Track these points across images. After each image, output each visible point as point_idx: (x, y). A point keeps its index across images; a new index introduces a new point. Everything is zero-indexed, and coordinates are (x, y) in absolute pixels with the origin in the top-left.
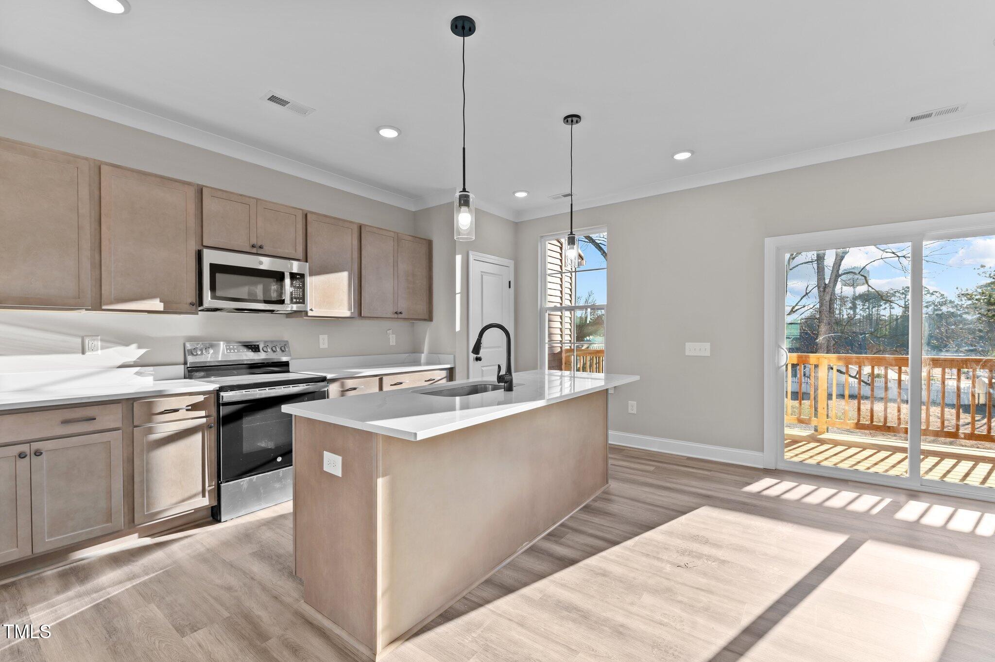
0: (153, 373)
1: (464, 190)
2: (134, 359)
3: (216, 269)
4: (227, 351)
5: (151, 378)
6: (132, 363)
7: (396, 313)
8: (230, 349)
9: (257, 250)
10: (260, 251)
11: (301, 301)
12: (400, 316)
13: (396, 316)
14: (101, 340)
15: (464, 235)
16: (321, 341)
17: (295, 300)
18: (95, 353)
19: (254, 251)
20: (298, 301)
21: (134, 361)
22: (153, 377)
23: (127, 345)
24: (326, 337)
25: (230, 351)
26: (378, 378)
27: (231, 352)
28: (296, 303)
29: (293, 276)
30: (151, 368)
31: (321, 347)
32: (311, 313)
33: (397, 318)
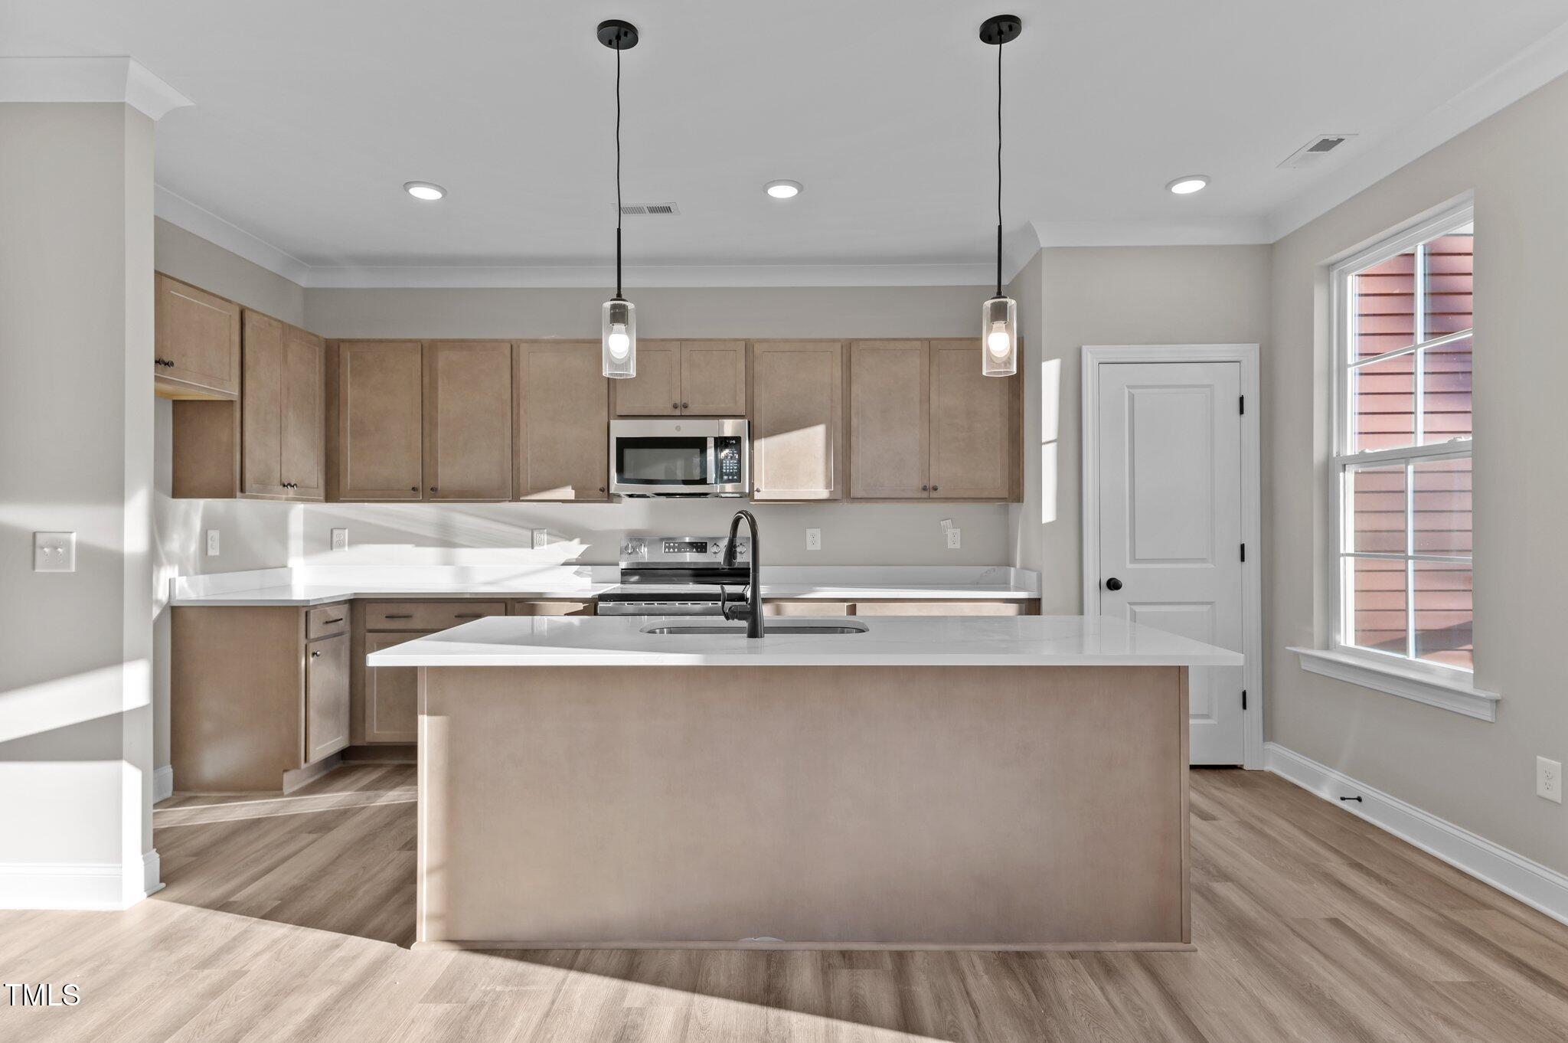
0: (591, 573)
2: (576, 557)
3: (624, 444)
4: (665, 549)
5: (589, 580)
6: (574, 561)
7: (925, 489)
8: (669, 548)
9: (681, 412)
10: (686, 412)
11: (735, 477)
12: (934, 494)
13: (925, 495)
14: (548, 534)
16: (809, 539)
17: (725, 477)
18: (542, 547)
19: (677, 412)
20: (730, 478)
21: (576, 559)
22: (590, 579)
23: (571, 540)
24: (817, 532)
25: (669, 550)
26: (846, 604)
27: (669, 552)
28: (729, 481)
29: (722, 442)
30: (589, 568)
31: (808, 549)
32: (757, 496)
33: (929, 499)
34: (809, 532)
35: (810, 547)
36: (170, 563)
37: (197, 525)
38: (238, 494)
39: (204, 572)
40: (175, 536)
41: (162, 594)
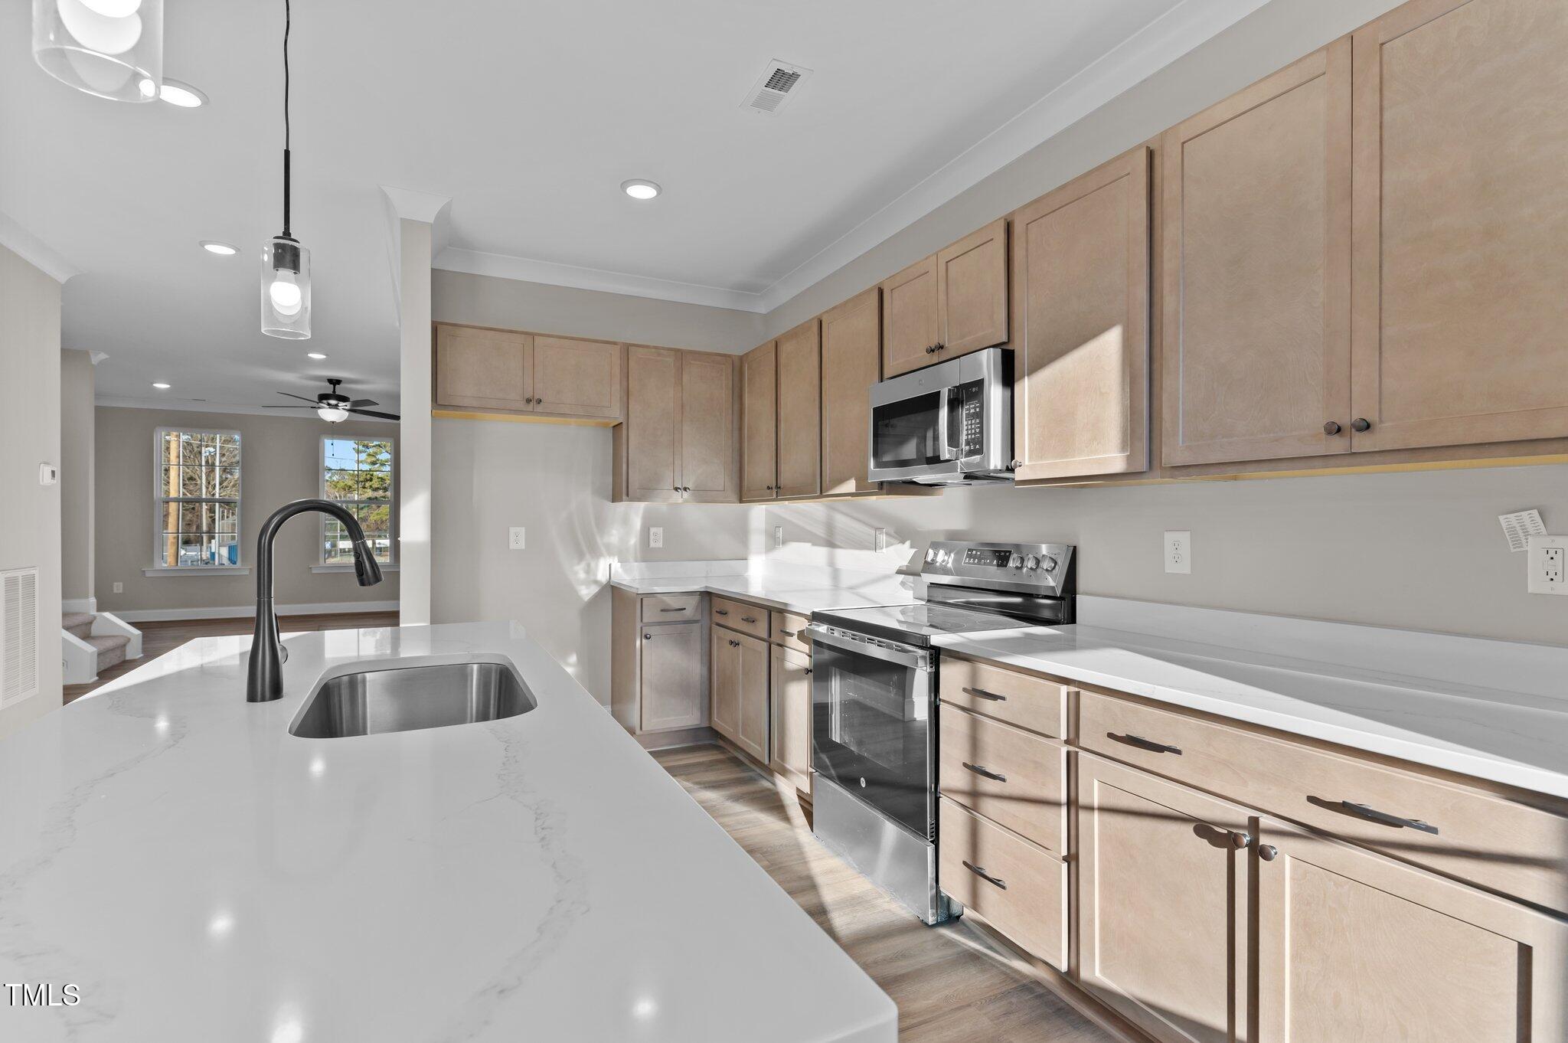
0: (913, 585)
1: (287, 234)
2: (906, 564)
3: (881, 415)
4: (965, 560)
6: (905, 568)
8: (971, 558)
9: (937, 356)
11: (977, 447)
13: (1337, 445)
14: (885, 533)
15: (285, 325)
16: (1168, 551)
18: (882, 550)
19: (934, 358)
20: (972, 447)
21: (906, 566)
23: (903, 542)
24: (1185, 539)
27: (969, 563)
28: (969, 454)
30: (912, 577)
31: (1167, 571)
32: (1019, 475)
33: (1352, 456)
34: (1169, 538)
35: (1170, 568)
36: (610, 554)
37: (637, 523)
38: (624, 497)
39: (643, 561)
40: (614, 532)
41: (602, 576)
